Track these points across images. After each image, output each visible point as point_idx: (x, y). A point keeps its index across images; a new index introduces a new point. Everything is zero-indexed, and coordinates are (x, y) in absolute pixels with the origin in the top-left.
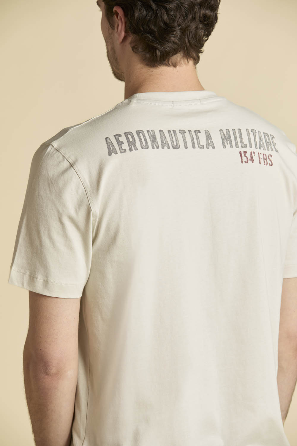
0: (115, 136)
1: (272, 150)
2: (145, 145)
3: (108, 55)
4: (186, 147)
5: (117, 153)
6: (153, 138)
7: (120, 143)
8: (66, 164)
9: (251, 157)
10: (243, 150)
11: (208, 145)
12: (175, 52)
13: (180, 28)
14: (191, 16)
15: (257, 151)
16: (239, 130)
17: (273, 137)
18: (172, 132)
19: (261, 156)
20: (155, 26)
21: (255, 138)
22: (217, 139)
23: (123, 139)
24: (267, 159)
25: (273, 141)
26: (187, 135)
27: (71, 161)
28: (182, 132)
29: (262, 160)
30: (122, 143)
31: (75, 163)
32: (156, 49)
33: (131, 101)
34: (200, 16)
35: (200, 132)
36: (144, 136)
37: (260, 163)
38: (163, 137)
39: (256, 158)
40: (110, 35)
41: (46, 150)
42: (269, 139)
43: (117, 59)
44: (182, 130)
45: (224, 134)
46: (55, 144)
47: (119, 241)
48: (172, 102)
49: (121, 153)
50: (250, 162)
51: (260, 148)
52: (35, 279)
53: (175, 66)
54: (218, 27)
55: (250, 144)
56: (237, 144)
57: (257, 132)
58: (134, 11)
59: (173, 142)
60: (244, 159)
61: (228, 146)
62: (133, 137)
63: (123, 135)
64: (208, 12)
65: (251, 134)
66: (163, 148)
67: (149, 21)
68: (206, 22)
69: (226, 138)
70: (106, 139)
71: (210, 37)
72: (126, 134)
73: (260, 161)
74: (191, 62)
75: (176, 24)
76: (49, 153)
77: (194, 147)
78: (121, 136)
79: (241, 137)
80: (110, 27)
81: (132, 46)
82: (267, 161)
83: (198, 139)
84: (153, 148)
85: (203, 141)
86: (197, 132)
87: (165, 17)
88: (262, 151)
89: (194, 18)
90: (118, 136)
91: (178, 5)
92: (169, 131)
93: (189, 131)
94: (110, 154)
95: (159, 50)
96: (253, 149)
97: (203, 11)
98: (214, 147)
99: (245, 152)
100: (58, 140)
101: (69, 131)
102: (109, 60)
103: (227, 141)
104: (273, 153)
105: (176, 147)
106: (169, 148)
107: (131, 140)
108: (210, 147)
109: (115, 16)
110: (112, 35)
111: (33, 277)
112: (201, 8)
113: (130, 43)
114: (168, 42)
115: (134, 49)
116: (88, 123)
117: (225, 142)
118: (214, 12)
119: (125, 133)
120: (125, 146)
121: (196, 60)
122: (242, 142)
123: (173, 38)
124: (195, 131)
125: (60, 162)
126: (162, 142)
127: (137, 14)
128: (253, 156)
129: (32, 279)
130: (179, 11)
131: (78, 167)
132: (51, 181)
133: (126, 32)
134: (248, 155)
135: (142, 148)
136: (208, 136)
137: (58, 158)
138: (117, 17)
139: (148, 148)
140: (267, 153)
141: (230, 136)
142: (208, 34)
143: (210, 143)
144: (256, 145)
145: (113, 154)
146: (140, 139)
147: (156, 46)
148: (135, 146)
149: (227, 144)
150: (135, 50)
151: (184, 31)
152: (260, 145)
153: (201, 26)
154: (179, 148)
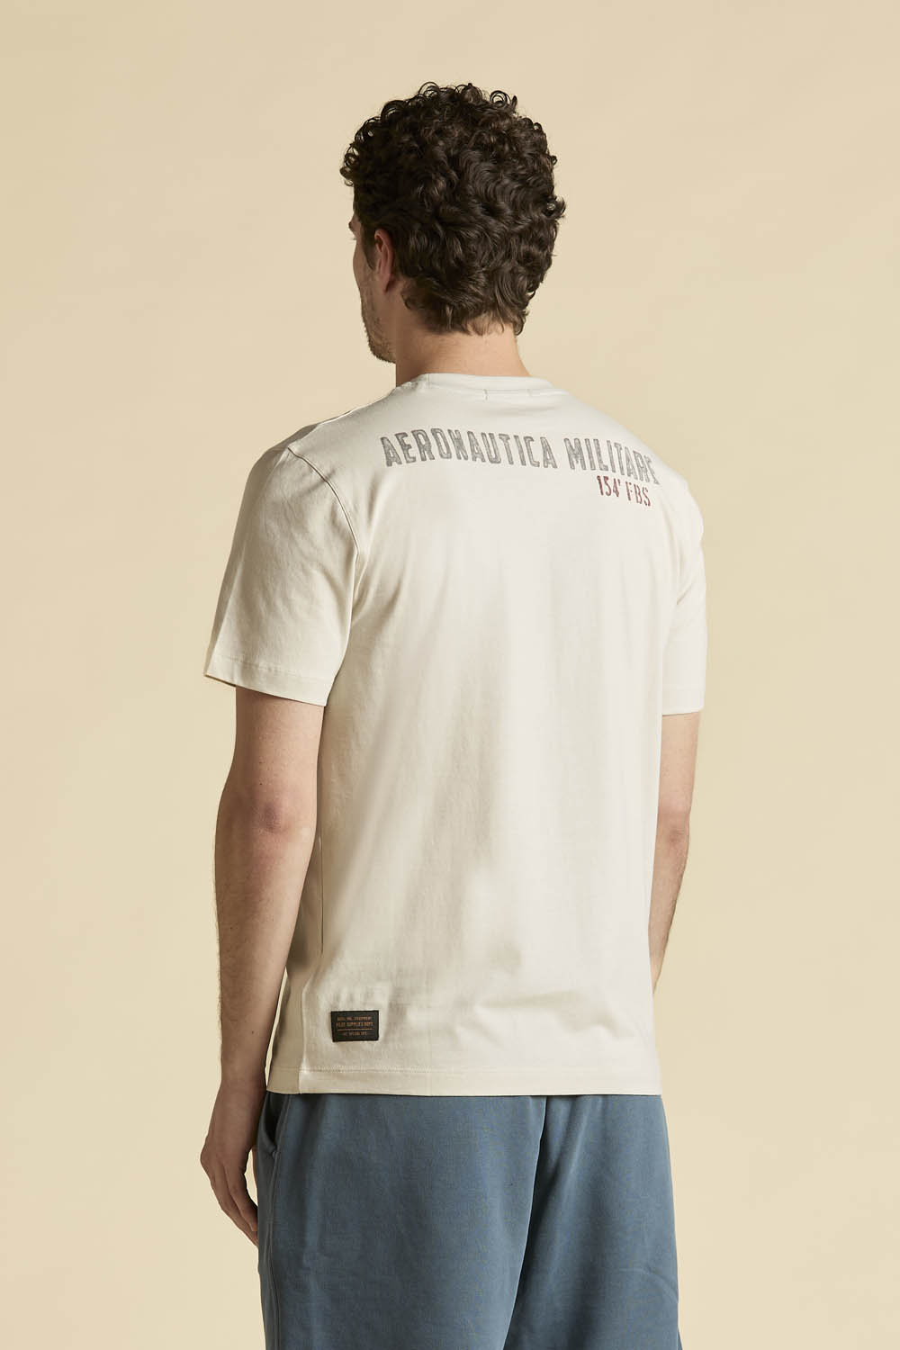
0: (396, 435)
1: (648, 480)
2: (446, 452)
3: (363, 313)
4: (511, 463)
5: (400, 463)
6: (458, 442)
7: (406, 447)
8: (315, 478)
9: (615, 486)
10: (602, 474)
11: (546, 460)
12: (478, 311)
13: (484, 269)
14: (503, 253)
15: (624, 479)
16: (596, 441)
17: (649, 461)
18: (488, 436)
19: (631, 488)
20: (441, 266)
21: (620, 458)
22: (560, 453)
23: (410, 440)
24: (642, 493)
25: (649, 467)
26: (512, 442)
27: (324, 473)
28: (505, 438)
29: (633, 495)
30: (410, 446)
31: (330, 476)
32: (443, 303)
33: (417, 384)
34: (519, 254)
35: (532, 440)
36: (444, 438)
37: (630, 499)
38: (473, 443)
39: (622, 489)
40: (366, 279)
41: (279, 458)
42: (642, 461)
43: (378, 320)
44: (504, 435)
45: (571, 446)
46: (295, 447)
47: (400, 609)
48: (485, 390)
49: (408, 462)
50: (613, 494)
51: (629, 475)
52: (254, 667)
53: (480, 332)
54: (550, 274)
55: (613, 466)
56: (592, 464)
57: (623, 448)
58: (408, 238)
59: (490, 452)
60: (605, 489)
61: (578, 466)
62: (426, 438)
63: (410, 435)
64: (534, 250)
65: (614, 450)
66: (474, 459)
67: (432, 256)
68: (529, 264)
69: (575, 453)
70: (382, 439)
71: (537, 291)
72: (415, 434)
73: (629, 494)
74: (509, 330)
75: (477, 264)
76: (283, 463)
77: (523, 463)
78: (407, 436)
79: (599, 454)
80: (367, 265)
81: (406, 297)
82: (641, 496)
83: (530, 452)
84: (459, 458)
85: (538, 455)
86: (529, 439)
87: (459, 250)
88: (631, 479)
89: (508, 256)
90: (401, 436)
91: (482, 233)
92: (483, 434)
93: (516, 437)
94: (389, 464)
95: (450, 305)
96: (617, 475)
97: (524, 247)
98: (555, 466)
99: (606, 478)
100: (299, 441)
101: (317, 428)
102: (365, 321)
103: (576, 457)
104: (650, 486)
105: (495, 461)
106: (483, 460)
107: (424, 443)
108: (550, 465)
109: (377, 245)
110: (370, 280)
111: (250, 664)
112: (521, 241)
113: (402, 293)
114: (465, 291)
115: (409, 302)
116: (348, 416)
117: (574, 460)
118: (544, 250)
119: (413, 432)
120: (414, 452)
121: (518, 327)
122: (600, 461)
123: (472, 287)
124: (525, 438)
125: (304, 475)
126: (473, 451)
127: (412, 242)
128: (618, 486)
129: (248, 667)
130: (482, 242)
131: (335, 481)
132: (289, 505)
133: (393, 272)
134: (610, 482)
135: (442, 456)
136: (546, 449)
137: (301, 468)
138: (380, 248)
139: (451, 457)
140: (642, 484)
141: (580, 449)
142: (534, 287)
143: (549, 460)
144: (622, 469)
145: (394, 464)
146: (438, 443)
147: (443, 297)
148: (430, 451)
149: (577, 462)
150: (410, 305)
151: (492, 276)
152: (628, 470)
153: (521, 269)
154: (499, 462)
